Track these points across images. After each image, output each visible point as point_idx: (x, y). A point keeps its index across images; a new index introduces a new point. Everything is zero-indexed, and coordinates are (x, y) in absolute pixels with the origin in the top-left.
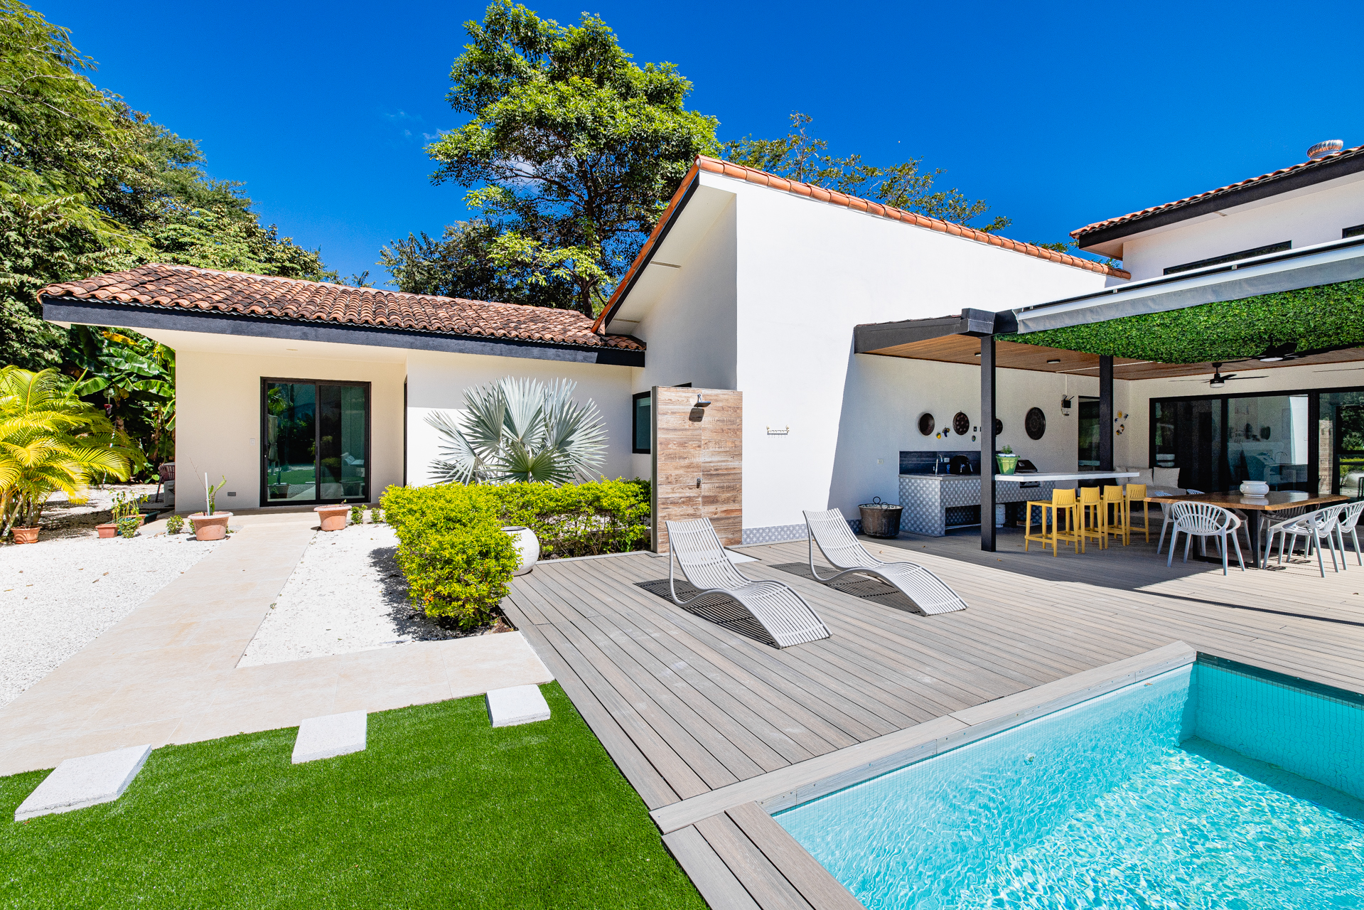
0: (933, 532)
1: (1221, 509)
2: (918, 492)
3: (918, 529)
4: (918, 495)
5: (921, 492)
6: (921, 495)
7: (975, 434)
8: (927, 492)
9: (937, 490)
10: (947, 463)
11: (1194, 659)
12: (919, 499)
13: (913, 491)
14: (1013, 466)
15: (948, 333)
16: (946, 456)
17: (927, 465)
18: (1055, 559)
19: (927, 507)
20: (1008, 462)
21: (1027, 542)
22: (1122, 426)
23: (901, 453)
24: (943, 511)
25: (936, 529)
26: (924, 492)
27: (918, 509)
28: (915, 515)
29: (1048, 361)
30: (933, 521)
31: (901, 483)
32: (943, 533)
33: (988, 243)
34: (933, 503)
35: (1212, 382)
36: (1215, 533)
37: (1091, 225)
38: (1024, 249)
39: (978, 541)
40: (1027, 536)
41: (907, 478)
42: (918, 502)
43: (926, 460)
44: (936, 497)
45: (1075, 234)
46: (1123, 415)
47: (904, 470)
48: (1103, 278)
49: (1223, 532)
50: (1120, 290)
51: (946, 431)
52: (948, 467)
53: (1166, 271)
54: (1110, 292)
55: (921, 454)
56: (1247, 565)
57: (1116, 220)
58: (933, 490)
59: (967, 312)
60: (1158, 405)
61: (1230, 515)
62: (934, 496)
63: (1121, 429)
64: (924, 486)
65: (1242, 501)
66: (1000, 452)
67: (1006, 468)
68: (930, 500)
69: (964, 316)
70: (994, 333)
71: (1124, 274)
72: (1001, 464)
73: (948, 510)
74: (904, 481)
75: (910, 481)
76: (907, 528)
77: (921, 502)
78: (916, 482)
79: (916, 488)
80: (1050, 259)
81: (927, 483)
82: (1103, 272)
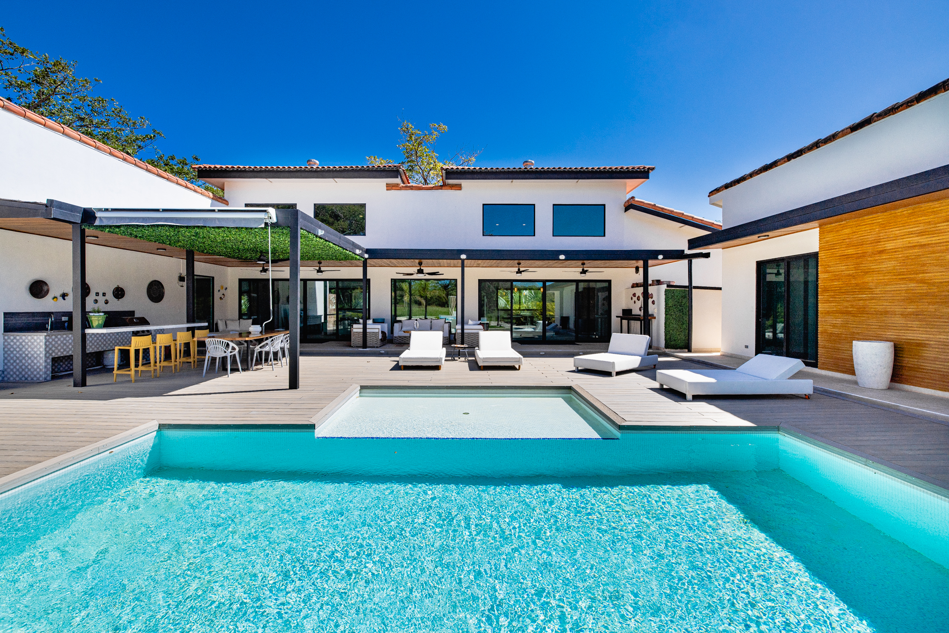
0: (38, 379)
1: (227, 341)
2: (23, 346)
3: (23, 379)
4: (24, 349)
5: (27, 347)
6: (27, 349)
7: (97, 298)
8: (33, 346)
9: (43, 344)
10: (65, 322)
11: (157, 428)
12: (24, 352)
13: (18, 347)
14: (101, 322)
15: (35, 216)
16: (63, 316)
17: (40, 323)
18: (133, 385)
19: (32, 358)
20: (97, 319)
21: (115, 375)
22: (223, 294)
23: (5, 314)
24: (49, 361)
25: (41, 376)
26: (29, 346)
27: (24, 361)
28: (21, 367)
29: (158, 249)
30: (38, 370)
31: (5, 340)
32: (49, 378)
33: (110, 154)
34: (38, 355)
35: (261, 271)
36: (224, 355)
37: (205, 165)
38: (145, 167)
39: (71, 381)
40: (115, 372)
41: (12, 336)
42: (24, 355)
43: (39, 320)
44: (41, 350)
45: (195, 168)
46: (224, 288)
47: (8, 329)
48: (210, 201)
49: (228, 354)
50: (220, 211)
51: (64, 296)
52: (66, 325)
53: (247, 205)
54: (214, 211)
55: (33, 314)
56: (244, 370)
57: (218, 166)
58: (38, 344)
59: (51, 202)
60: (243, 283)
61: (231, 344)
62: (39, 349)
63: (222, 296)
64: (30, 341)
65: (250, 336)
66: (90, 312)
67: (95, 324)
68: (35, 352)
69: (48, 205)
70: (82, 222)
71: (224, 201)
72: (91, 321)
73: (55, 360)
74: (9, 338)
75: (15, 338)
76: (12, 379)
77: (27, 355)
78: (21, 338)
79: (21, 344)
80: (167, 179)
81: (33, 338)
82: (209, 197)
